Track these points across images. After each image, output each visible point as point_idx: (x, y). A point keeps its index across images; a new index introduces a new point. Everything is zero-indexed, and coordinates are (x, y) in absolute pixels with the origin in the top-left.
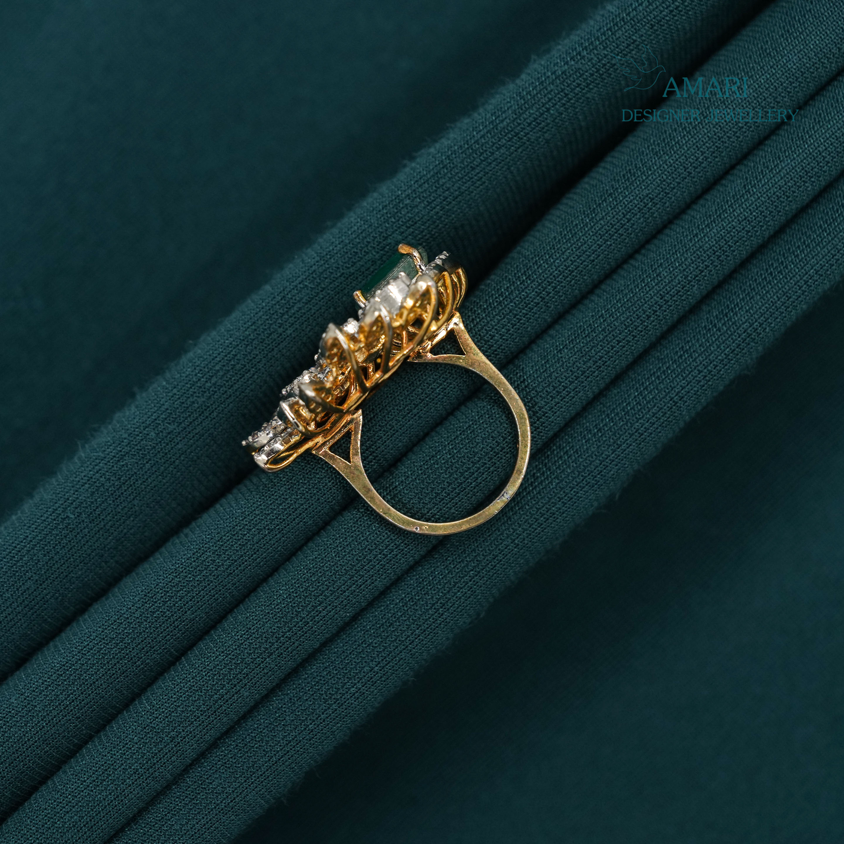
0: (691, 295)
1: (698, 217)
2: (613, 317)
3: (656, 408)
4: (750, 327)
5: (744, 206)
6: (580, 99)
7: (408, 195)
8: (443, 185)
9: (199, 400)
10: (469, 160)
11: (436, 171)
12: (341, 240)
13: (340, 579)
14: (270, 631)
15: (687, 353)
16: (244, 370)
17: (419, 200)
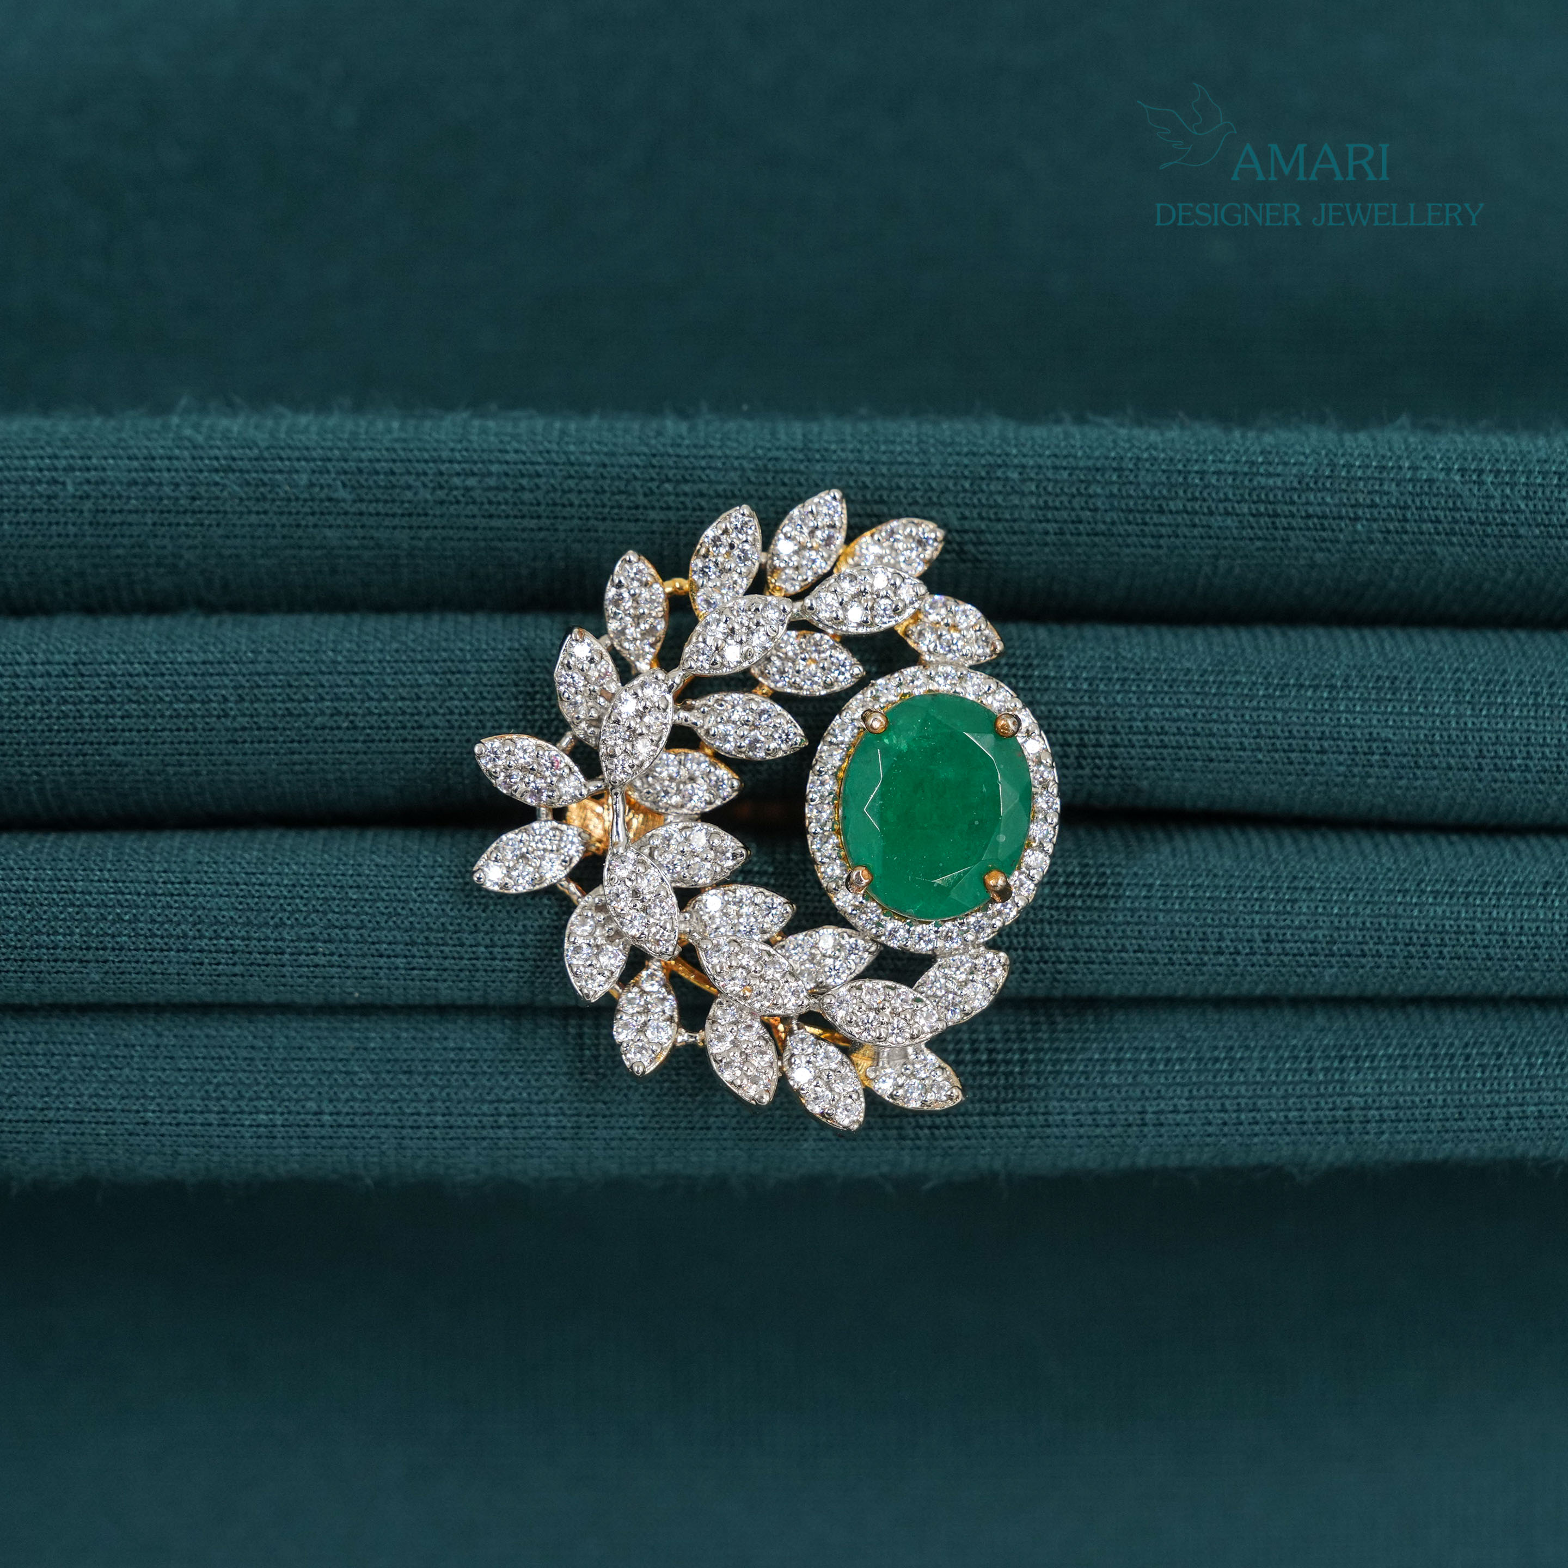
0: (1314, 976)
1: (1434, 866)
2: (1165, 904)
3: (1106, 1104)
4: (1362, 1109)
5: (1518, 912)
6: (1421, 543)
7: (1024, 467)
8: (1090, 496)
9: (422, 490)
10: (1165, 492)
11: (1099, 465)
12: (859, 446)
13: (391, 929)
14: (215, 913)
15: (1230, 1064)
16: (532, 508)
17: (1033, 488)
